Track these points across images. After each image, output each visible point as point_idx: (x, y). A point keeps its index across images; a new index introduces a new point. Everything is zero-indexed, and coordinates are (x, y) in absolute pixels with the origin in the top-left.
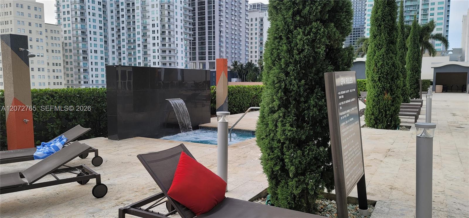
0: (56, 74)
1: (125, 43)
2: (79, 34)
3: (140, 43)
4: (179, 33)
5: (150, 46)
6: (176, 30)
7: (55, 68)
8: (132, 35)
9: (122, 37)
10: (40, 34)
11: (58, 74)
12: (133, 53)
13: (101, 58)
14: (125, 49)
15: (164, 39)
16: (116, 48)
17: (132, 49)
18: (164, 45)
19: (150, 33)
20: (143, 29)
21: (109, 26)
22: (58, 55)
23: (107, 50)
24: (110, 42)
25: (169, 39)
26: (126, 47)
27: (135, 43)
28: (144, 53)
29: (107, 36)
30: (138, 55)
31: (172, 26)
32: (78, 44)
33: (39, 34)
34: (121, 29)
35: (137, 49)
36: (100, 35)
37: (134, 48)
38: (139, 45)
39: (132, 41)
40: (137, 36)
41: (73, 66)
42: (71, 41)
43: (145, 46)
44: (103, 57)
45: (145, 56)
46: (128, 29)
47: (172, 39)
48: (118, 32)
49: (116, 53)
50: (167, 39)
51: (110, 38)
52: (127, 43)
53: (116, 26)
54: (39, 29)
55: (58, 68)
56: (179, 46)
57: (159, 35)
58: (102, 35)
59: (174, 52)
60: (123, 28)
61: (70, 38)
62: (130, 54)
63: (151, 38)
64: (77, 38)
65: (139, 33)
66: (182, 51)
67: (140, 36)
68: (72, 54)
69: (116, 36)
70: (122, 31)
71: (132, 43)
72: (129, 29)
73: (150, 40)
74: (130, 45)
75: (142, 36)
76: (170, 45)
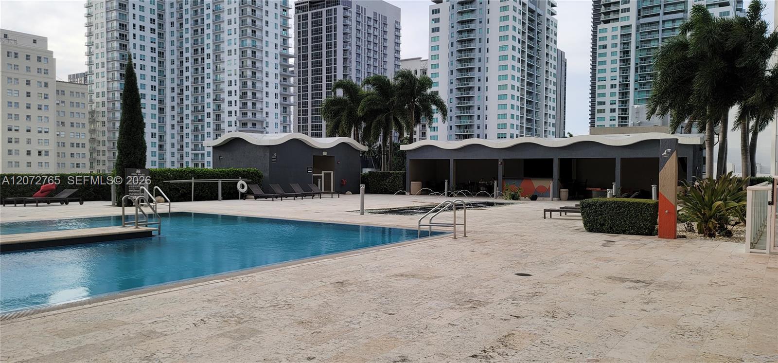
0: (76, 160)
1: (189, 112)
2: (116, 98)
3: (210, 110)
4: (272, 95)
5: (225, 116)
6: (265, 90)
7: (75, 150)
8: (200, 98)
9: (185, 102)
10: (45, 98)
11: (80, 161)
12: (200, 128)
13: (152, 135)
14: (189, 121)
15: (245, 104)
16: (177, 119)
17: (199, 120)
18: (244, 114)
19: (225, 96)
20: (215, 89)
21: (168, 84)
22: (80, 130)
23: (163, 122)
24: (168, 110)
25: (254, 104)
26: (191, 118)
27: (204, 111)
28: (216, 127)
29: (163, 101)
30: (207, 130)
31: (258, 85)
32: (114, 114)
33: (43, 97)
34: (185, 89)
35: (207, 120)
36: (152, 99)
37: (202, 120)
38: (209, 114)
39: (200, 108)
40: (206, 100)
41: (105, 148)
42: (105, 109)
43: (218, 116)
44: (155, 133)
45: (218, 132)
46: (194, 90)
47: (258, 106)
48: (180, 94)
49: (177, 128)
50: (250, 104)
51: (168, 103)
52: (192, 112)
53: (178, 85)
54: (44, 91)
55: (80, 150)
56: (272, 116)
57: (237, 98)
58: (155, 100)
59: (262, 125)
60: (187, 87)
61: (103, 103)
62: (196, 129)
63: (226, 103)
64: (114, 104)
65: (208, 95)
66: (276, 124)
67: (211, 100)
68: (105, 129)
69: (177, 100)
70: (185, 93)
71: (199, 111)
72: (196, 89)
73: (225, 107)
74: (196, 114)
75: (214, 100)
76: (254, 114)
